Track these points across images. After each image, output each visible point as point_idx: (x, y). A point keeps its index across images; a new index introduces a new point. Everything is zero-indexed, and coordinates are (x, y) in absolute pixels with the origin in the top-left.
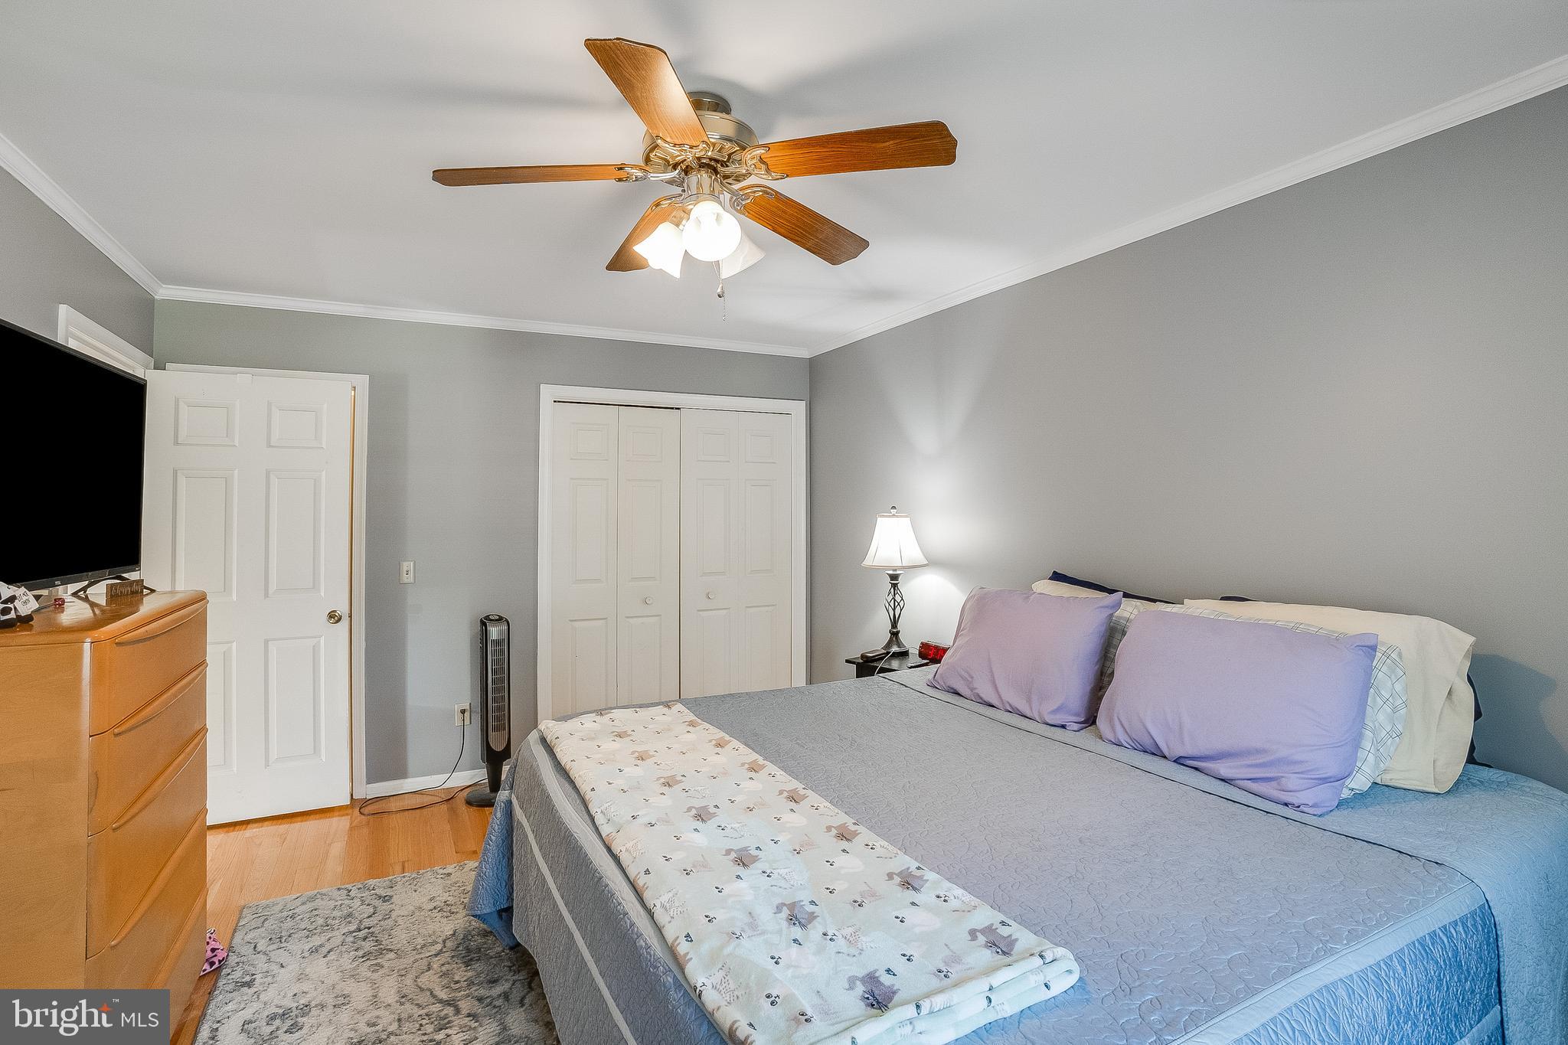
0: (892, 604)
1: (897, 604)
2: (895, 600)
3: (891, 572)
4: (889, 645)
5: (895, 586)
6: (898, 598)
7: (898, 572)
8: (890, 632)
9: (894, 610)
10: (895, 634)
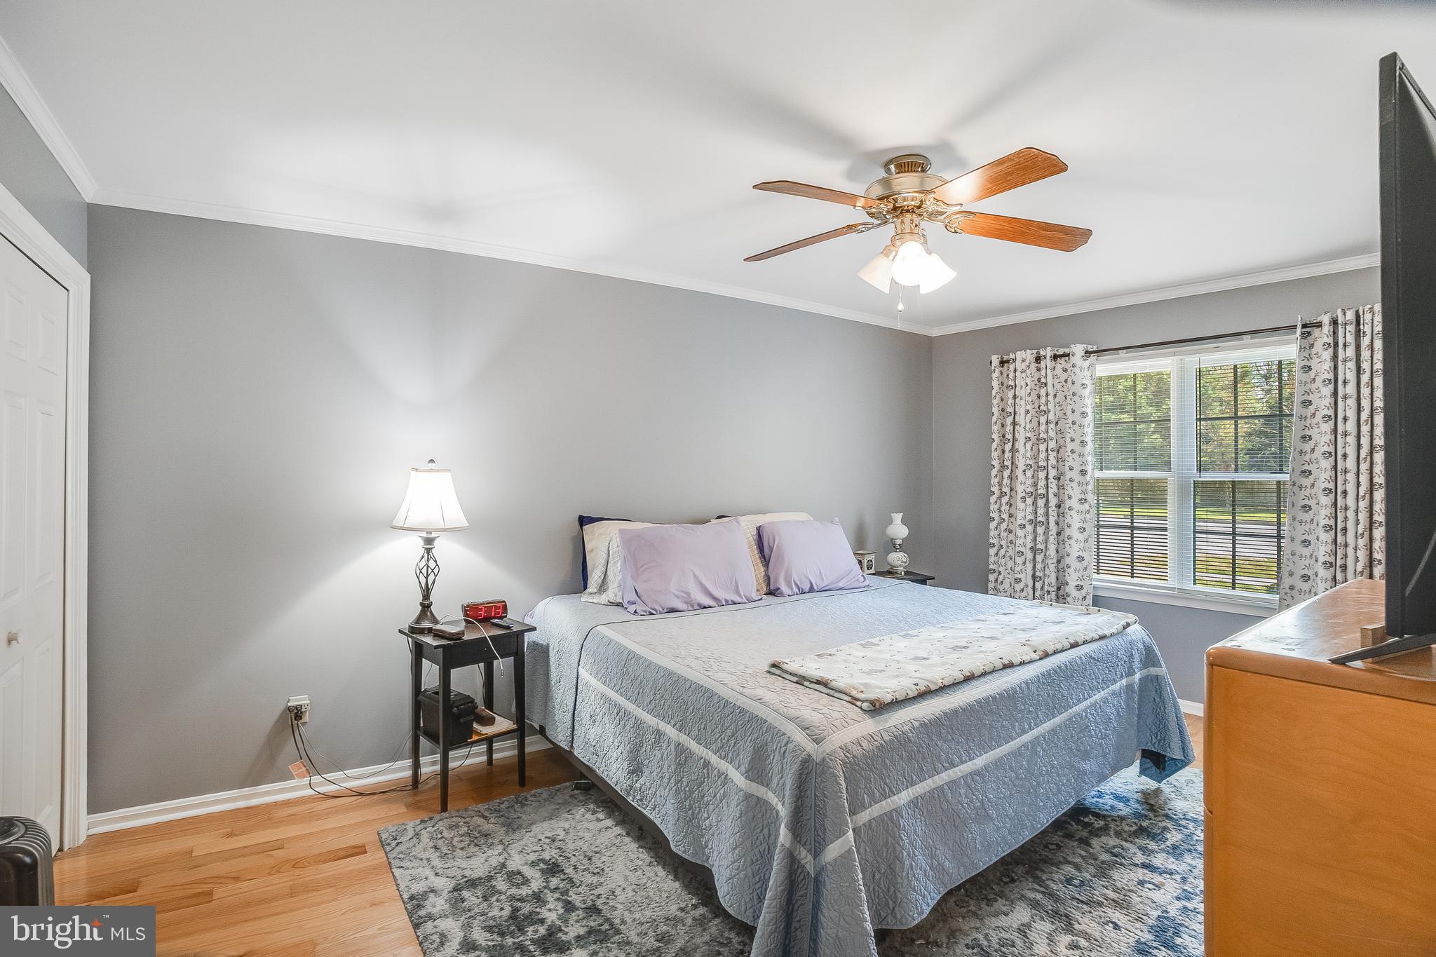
0: (424, 571)
1: (430, 571)
2: (428, 567)
3: (424, 535)
4: (419, 620)
5: (428, 551)
6: (432, 564)
7: (433, 535)
8: (421, 604)
9: (427, 578)
10: (426, 607)
